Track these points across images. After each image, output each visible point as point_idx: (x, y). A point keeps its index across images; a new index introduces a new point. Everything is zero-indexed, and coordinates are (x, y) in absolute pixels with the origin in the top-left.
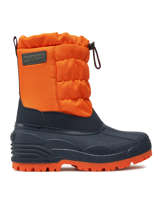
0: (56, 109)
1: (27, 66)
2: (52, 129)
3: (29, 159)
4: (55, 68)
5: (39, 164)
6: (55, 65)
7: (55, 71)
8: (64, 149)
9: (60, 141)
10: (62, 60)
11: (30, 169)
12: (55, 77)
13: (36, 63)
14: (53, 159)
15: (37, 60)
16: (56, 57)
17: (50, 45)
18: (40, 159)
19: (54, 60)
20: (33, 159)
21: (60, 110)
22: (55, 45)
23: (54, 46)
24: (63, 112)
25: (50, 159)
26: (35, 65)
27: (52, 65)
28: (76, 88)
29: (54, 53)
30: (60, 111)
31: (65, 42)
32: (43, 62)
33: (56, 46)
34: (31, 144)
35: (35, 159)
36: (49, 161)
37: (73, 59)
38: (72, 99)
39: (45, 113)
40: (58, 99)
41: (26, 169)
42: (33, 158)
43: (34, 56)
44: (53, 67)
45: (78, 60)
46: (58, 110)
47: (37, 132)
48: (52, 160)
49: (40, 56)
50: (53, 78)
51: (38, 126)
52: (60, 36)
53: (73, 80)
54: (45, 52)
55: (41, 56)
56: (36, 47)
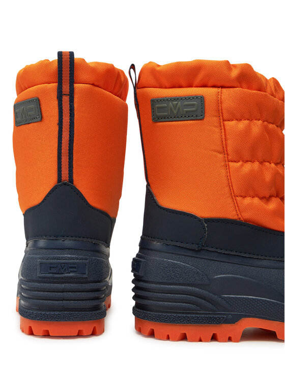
0: (231, 214)
1: (161, 123)
2: (224, 253)
3: (175, 315)
4: (223, 133)
5: (196, 326)
6: (222, 127)
7: (224, 140)
8: (250, 297)
9: (241, 279)
10: (239, 120)
11: (179, 335)
12: (224, 151)
13: (181, 119)
14: (225, 316)
15: (185, 113)
16: (224, 111)
17: (210, 84)
18: (198, 316)
19: (221, 117)
20: (185, 315)
21: (240, 216)
22: (222, 87)
23: (220, 89)
24: (246, 221)
25: (220, 316)
26: (180, 122)
27: (216, 127)
28: (268, 177)
29: (219, 102)
30: (240, 219)
31: (244, 85)
32: (198, 118)
33: (224, 90)
34: (180, 284)
35: (189, 315)
36: (218, 321)
37: (260, 122)
38: (262, 198)
39: (209, 221)
40: (233, 196)
41: (168, 336)
42: (183, 313)
43: (177, 104)
44: (217, 130)
45: (271, 126)
46: (236, 217)
47: (193, 258)
48: (224, 318)
49: (190, 105)
50: (220, 153)
51: (195, 247)
52: (234, 69)
53: (261, 163)
54: (201, 99)
55: (193, 105)
56: (180, 87)
